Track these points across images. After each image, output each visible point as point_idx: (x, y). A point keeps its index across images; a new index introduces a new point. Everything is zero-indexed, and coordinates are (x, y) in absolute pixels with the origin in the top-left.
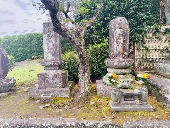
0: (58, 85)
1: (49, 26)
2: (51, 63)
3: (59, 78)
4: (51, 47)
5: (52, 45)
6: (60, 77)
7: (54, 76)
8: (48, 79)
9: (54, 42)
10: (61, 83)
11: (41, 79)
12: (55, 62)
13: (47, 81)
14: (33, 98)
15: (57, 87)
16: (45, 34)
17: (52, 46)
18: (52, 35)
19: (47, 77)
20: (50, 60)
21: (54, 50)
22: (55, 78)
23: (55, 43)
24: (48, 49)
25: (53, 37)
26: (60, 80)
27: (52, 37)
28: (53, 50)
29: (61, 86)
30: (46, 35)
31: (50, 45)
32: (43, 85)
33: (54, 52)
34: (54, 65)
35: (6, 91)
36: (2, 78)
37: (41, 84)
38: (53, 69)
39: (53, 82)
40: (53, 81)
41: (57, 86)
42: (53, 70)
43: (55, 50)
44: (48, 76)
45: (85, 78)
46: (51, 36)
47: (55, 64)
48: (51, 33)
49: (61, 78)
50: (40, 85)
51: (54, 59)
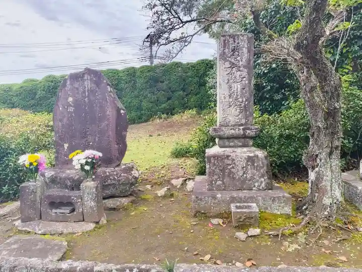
0: (256, 184)
1: (234, 41)
2: (239, 129)
3: (257, 166)
4: (237, 92)
5: (239, 86)
6: (261, 165)
7: (248, 161)
8: (233, 167)
9: (244, 79)
10: (263, 180)
11: (215, 168)
12: (249, 129)
13: (230, 172)
14: (204, 213)
15: (254, 188)
16: (225, 60)
17: (239, 90)
18: (241, 63)
19: (230, 162)
20: (232, 123)
21: (244, 100)
22: (249, 167)
23: (247, 82)
24: (230, 96)
25: (244, 67)
26: (262, 171)
27: (241, 69)
28: (241, 100)
29: (263, 185)
30: (227, 65)
31: (236, 87)
32: (220, 182)
33: (243, 105)
34: (244, 134)
35: (126, 194)
36: (115, 165)
37: (216, 180)
38: (241, 144)
39: (245, 175)
40: (244, 173)
41: (255, 186)
42: (240, 146)
43: (246, 100)
44: (234, 160)
45: (334, 168)
46: (240, 67)
47: (249, 134)
48: (239, 58)
49: (265, 168)
50: (214, 182)
51: (243, 121)
